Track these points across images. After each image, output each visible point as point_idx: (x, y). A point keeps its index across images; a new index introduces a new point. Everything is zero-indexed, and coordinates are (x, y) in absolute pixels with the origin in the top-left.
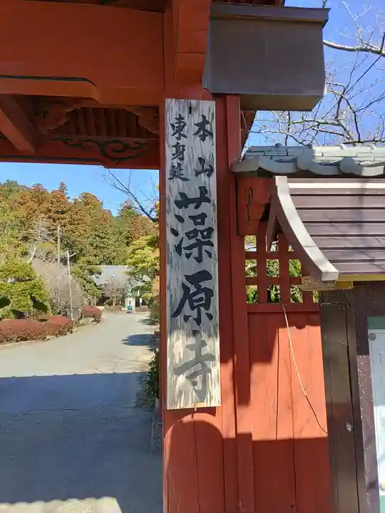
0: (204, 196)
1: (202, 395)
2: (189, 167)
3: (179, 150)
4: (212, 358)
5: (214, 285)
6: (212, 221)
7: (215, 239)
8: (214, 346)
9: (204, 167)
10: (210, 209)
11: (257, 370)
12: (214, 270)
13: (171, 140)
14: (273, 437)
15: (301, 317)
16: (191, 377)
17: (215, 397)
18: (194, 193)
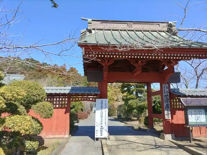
0: (167, 96)
1: (169, 117)
2: (166, 92)
3: (164, 90)
4: (169, 114)
5: (169, 106)
6: (169, 98)
7: (169, 100)
8: (170, 112)
9: (167, 92)
10: (168, 97)
11: (174, 116)
12: (169, 104)
13: (163, 89)
14: (176, 123)
15: (179, 109)
16: (167, 116)
17: (170, 118)
18: (166, 95)
